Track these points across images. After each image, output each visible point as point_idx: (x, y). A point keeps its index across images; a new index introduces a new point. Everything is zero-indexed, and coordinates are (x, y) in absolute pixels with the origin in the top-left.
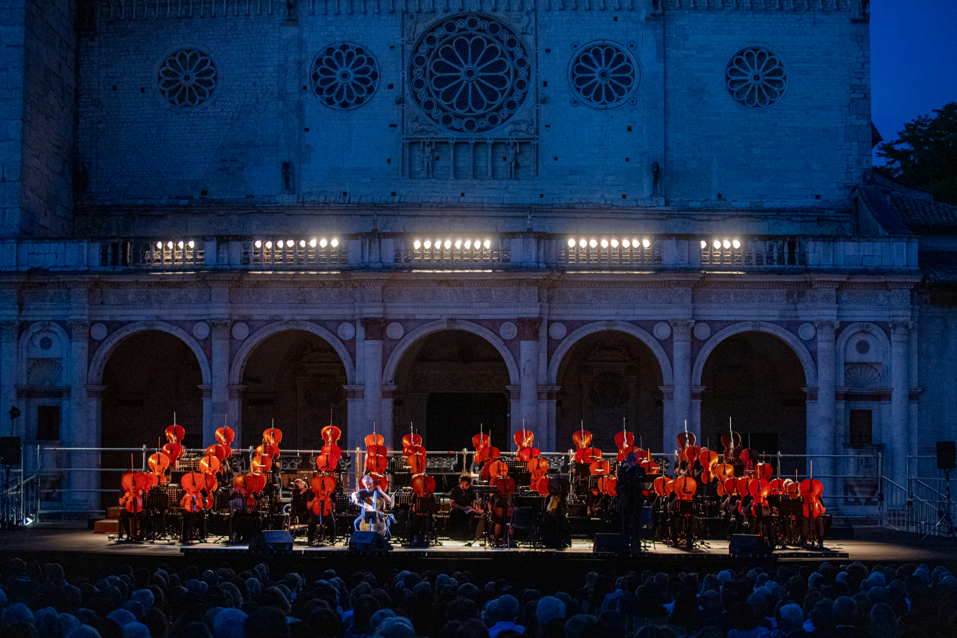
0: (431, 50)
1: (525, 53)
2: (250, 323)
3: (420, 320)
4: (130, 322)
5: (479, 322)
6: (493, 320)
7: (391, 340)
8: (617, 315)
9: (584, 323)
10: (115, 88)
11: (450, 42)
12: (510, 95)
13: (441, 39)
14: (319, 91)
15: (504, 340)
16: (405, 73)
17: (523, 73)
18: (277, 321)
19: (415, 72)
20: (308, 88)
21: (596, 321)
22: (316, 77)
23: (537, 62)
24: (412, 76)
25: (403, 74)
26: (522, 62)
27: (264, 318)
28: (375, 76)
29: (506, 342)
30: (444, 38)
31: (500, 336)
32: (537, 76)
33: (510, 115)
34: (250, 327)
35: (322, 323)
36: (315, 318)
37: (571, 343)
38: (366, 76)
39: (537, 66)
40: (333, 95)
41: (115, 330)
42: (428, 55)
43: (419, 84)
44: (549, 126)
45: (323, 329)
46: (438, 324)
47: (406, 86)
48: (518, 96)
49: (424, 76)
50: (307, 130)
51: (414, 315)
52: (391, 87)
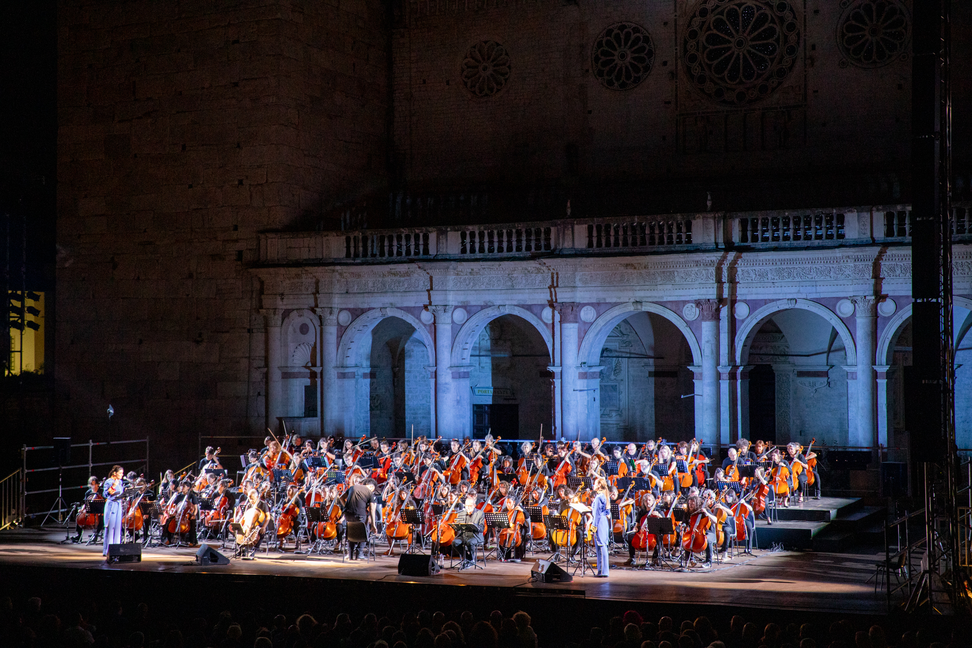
0: (704, 23)
1: (795, 17)
2: (468, 308)
3: (610, 303)
4: (370, 309)
5: (662, 304)
6: (676, 301)
7: (585, 323)
8: (799, 292)
9: (766, 302)
10: (424, 82)
11: (721, 13)
12: (780, 62)
13: (713, 11)
14: (600, 74)
15: (686, 322)
16: (678, 48)
17: (792, 37)
18: (490, 306)
19: (688, 47)
20: (590, 71)
21: (779, 300)
22: (597, 59)
23: (805, 26)
24: (686, 51)
25: (676, 49)
26: (792, 27)
27: (479, 303)
28: (650, 54)
29: (689, 324)
30: (715, 9)
31: (682, 318)
32: (805, 40)
33: (780, 83)
34: (468, 312)
35: (529, 308)
36: (522, 303)
37: (755, 322)
38: (642, 55)
39: (805, 30)
40: (613, 77)
41: (358, 316)
42: (701, 28)
43: (693, 58)
44: (817, 91)
45: (529, 313)
46: (625, 306)
47: (679, 61)
48: (787, 62)
49: (698, 50)
50: (590, 112)
51: (605, 299)
52: (665, 63)
